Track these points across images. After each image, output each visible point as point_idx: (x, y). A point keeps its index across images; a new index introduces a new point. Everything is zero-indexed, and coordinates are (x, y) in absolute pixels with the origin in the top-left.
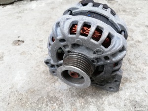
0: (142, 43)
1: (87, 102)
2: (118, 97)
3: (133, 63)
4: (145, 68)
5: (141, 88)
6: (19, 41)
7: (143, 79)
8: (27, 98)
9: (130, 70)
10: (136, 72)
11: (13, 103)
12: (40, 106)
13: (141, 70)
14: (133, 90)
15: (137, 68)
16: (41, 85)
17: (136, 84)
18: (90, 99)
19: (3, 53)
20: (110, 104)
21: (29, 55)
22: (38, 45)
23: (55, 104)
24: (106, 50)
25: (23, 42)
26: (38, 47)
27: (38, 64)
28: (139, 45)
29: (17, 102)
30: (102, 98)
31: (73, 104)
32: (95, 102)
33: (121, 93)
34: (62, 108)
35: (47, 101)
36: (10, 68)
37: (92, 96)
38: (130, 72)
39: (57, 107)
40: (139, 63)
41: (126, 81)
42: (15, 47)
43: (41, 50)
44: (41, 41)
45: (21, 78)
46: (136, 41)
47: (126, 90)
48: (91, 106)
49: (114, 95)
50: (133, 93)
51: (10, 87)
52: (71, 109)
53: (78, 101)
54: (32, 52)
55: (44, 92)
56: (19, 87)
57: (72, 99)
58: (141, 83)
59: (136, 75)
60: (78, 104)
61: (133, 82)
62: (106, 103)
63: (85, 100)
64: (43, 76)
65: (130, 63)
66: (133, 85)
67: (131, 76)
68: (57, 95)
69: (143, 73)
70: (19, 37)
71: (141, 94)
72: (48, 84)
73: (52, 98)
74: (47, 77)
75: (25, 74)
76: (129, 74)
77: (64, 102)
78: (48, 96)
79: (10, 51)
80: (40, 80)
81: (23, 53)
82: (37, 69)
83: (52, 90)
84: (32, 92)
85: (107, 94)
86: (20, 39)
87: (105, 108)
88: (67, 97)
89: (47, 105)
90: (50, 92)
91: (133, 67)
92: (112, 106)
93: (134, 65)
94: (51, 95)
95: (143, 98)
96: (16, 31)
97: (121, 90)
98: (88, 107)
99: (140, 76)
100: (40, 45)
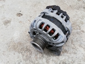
0: (84, 33)
1: (43, 56)
2: (58, 59)
3: (74, 43)
4: (79, 48)
5: (71, 58)
6: (20, 14)
7: (75, 53)
8: (17, 46)
9: (70, 47)
10: (73, 48)
11: (11, 47)
12: (22, 51)
13: (76, 49)
14: (67, 57)
15: (74, 46)
16: (25, 42)
17: (69, 55)
18: (45, 55)
19: (11, 19)
20: (53, 61)
21: (23, 24)
22: (29, 19)
23: (28, 53)
24: (54, 40)
25: (22, 15)
26: (28, 20)
27: (26, 30)
28: (82, 34)
29: (12, 47)
30: (50, 56)
31: (36, 55)
32: (46, 57)
33: (60, 57)
34: (31, 55)
35: (25, 50)
36: (13, 29)
37: (46, 54)
38: (69, 48)
39: (29, 54)
40: (77, 44)
41: (65, 52)
42: (18, 17)
43: (29, 22)
44: (31, 17)
45: (17, 35)
46: (81, 31)
47: (63, 56)
48: (44, 59)
49: (56, 57)
50: (66, 59)
51: (11, 38)
52: (35, 57)
53: (39, 54)
54: (25, 23)
55: (25, 45)
56: (15, 40)
57: (36, 53)
58: (73, 55)
59: (72, 50)
60: (38, 56)
61: (69, 53)
62: (51, 59)
63: (42, 55)
64: (27, 37)
65: (72, 43)
66: (68, 55)
67: (69, 50)
68: (30, 49)
69: (76, 50)
70: (20, 11)
71: (70, 61)
72: (28, 42)
73: (28, 49)
74: (28, 38)
75: (19, 34)
76: (68, 49)
77: (33, 53)
78: (27, 48)
79: (14, 19)
80: (25, 39)
81: (20, 22)
82: (25, 32)
83: (29, 46)
84: (20, 44)
85: (53, 55)
86: (21, 13)
87: (50, 62)
88: (35, 51)
89: (25, 52)
90: (28, 46)
91: (72, 45)
92: (53, 62)
93: (74, 44)
94: (28, 48)
95: (70, 63)
96: (19, 7)
97: (61, 56)
98: (42, 58)
99: (74, 52)
100: (30, 19)
